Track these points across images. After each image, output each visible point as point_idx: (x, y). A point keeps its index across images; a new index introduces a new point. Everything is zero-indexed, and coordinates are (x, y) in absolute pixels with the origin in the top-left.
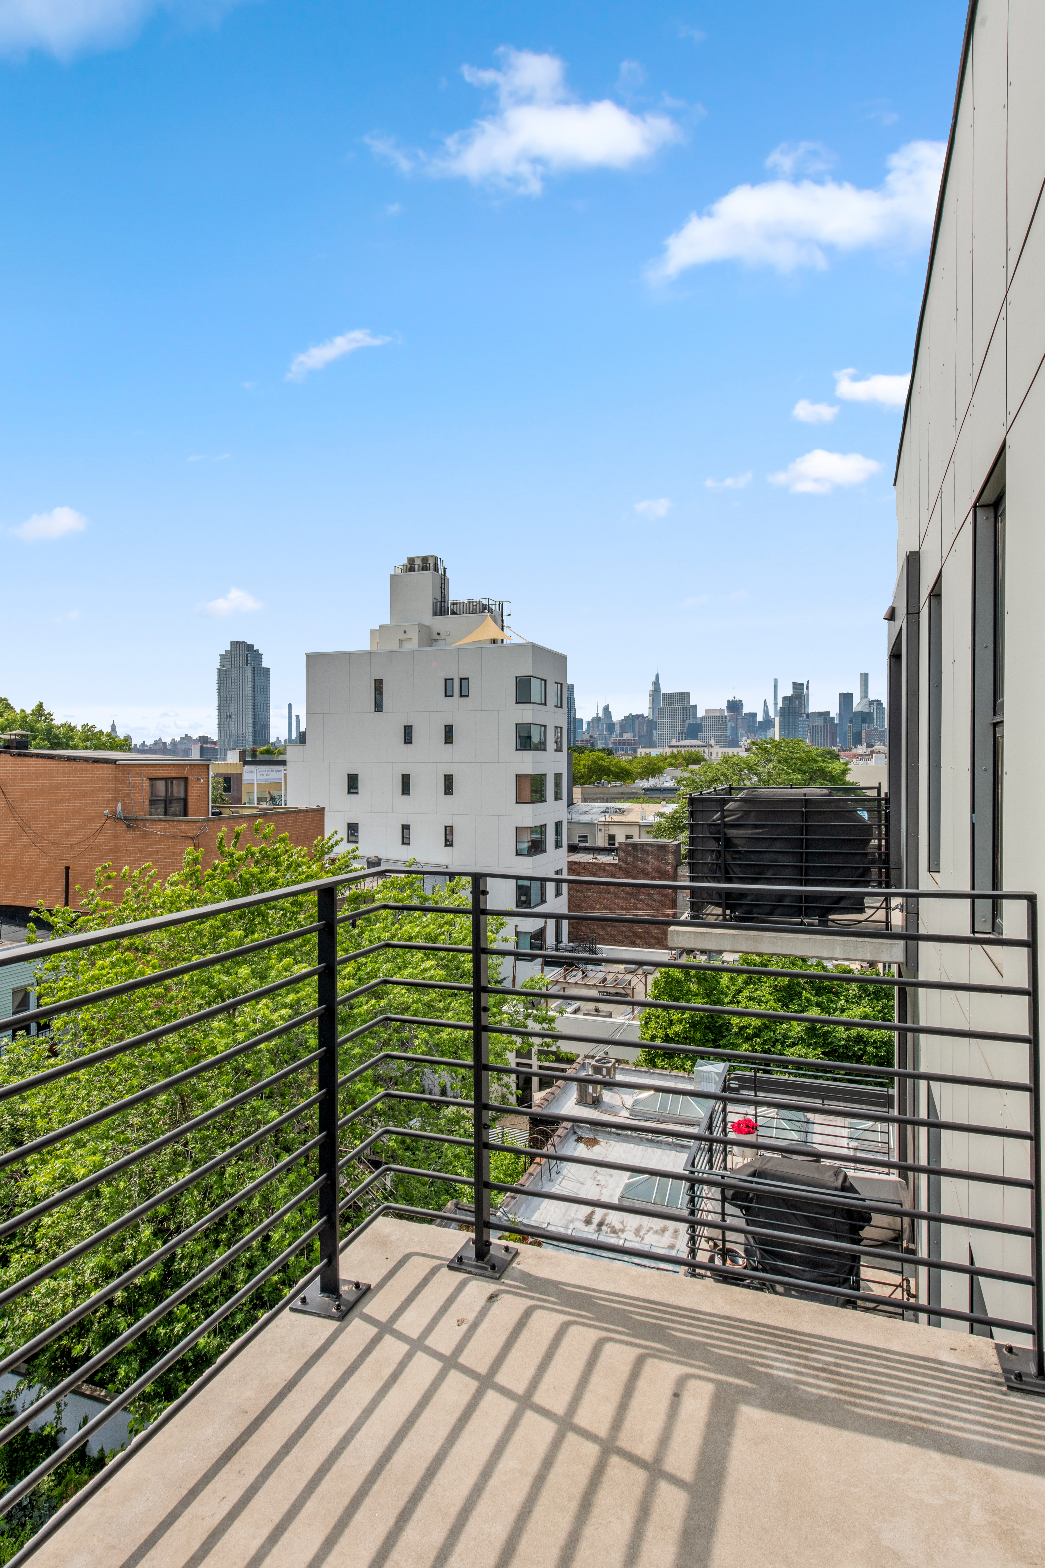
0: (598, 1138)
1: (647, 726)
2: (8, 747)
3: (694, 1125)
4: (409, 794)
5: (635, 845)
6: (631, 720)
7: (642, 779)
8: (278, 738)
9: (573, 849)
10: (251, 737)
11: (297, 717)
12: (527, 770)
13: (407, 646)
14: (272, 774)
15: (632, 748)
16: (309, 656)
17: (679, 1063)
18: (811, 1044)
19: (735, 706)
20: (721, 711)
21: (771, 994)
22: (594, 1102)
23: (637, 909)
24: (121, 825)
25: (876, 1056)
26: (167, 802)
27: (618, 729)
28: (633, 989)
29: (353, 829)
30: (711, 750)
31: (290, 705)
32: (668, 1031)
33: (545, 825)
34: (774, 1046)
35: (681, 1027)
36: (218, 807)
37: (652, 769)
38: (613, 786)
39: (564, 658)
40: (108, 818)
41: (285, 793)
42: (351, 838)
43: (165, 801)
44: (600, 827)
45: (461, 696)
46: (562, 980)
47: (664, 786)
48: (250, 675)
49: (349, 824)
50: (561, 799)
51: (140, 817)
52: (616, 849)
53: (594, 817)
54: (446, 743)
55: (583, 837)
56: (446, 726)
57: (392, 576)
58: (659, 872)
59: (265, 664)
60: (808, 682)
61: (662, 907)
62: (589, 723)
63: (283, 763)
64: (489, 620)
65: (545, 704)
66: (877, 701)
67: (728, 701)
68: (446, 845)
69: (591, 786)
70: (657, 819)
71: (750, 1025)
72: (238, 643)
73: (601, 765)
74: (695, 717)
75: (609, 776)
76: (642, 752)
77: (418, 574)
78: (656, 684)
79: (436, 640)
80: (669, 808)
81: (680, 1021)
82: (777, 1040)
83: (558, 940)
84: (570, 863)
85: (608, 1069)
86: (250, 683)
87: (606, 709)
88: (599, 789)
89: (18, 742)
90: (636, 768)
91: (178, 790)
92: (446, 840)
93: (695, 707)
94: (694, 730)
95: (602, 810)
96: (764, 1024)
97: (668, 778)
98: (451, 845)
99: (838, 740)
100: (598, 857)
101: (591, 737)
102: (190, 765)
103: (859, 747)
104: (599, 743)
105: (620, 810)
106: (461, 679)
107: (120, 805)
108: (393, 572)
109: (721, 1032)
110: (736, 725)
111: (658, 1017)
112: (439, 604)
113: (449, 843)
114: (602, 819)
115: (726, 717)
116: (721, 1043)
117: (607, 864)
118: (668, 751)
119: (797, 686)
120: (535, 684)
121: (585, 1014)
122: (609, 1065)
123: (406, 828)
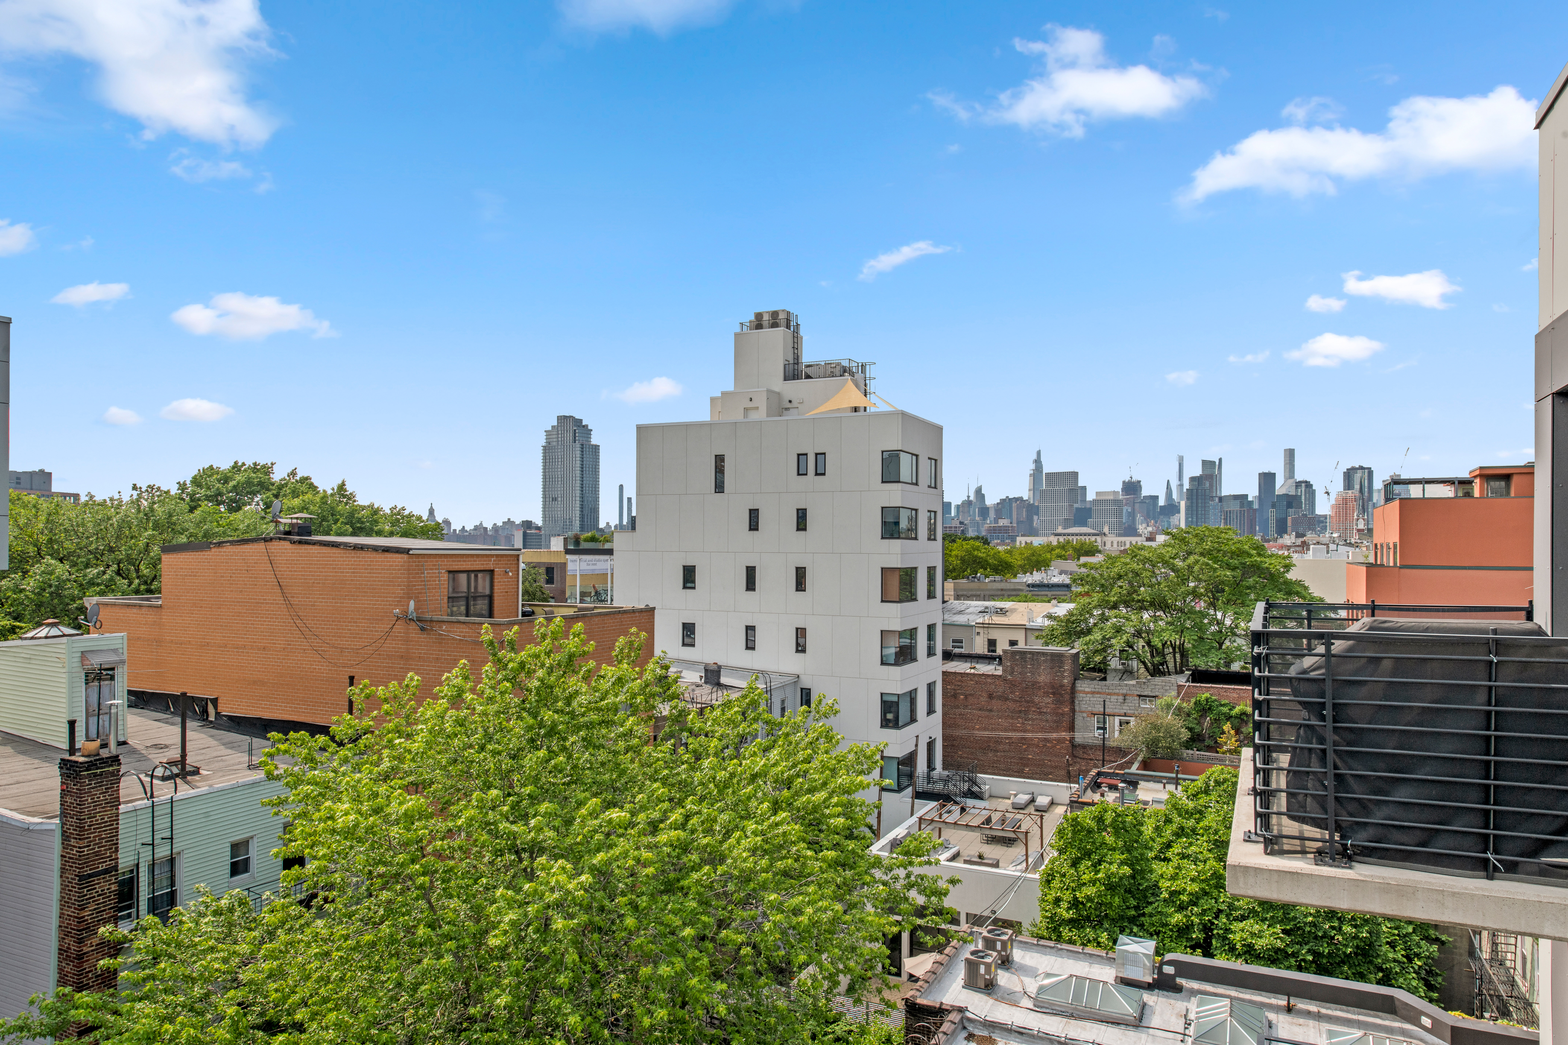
0: (994, 1036)
1: (1027, 511)
2: (288, 533)
3: (1118, 1024)
4: (754, 590)
5: (1023, 653)
6: (1006, 504)
7: (1025, 573)
8: (608, 523)
9: (948, 656)
10: (578, 522)
11: (629, 499)
12: (895, 562)
13: (754, 416)
14: (599, 563)
15: (1009, 537)
16: (640, 429)
17: (1092, 935)
18: (1266, 919)
19: (1132, 487)
20: (1115, 493)
21: (1210, 851)
22: (987, 986)
23: (1025, 731)
24: (413, 626)
25: (1356, 937)
26: (469, 599)
27: (992, 514)
28: (1027, 833)
29: (689, 630)
30: (1105, 539)
31: (621, 487)
32: (1078, 894)
33: (916, 629)
34: (1217, 917)
35: (1095, 890)
36: (530, 605)
37: (1036, 562)
38: (990, 581)
39: (939, 430)
40: (398, 618)
41: (612, 587)
42: (687, 640)
43: (467, 598)
44: (978, 630)
45: (817, 474)
46: (937, 819)
47: (1051, 582)
48: (578, 453)
49: (684, 624)
50: (934, 597)
51: (435, 618)
52: (1000, 658)
53: (971, 617)
54: (798, 529)
55: (958, 642)
56: (798, 510)
57: (736, 335)
58: (1053, 687)
59: (594, 441)
60: (1220, 460)
61: (1056, 729)
62: (958, 507)
63: (610, 552)
64: (850, 384)
65: (916, 484)
66: (1306, 482)
67: (1124, 482)
68: (797, 651)
69: (964, 581)
70: (1047, 622)
71: (1185, 890)
72: (565, 417)
73: (976, 556)
74: (1084, 500)
75: (985, 569)
76: (1021, 541)
77: (767, 331)
78: (1038, 462)
79: (787, 409)
80: (1062, 609)
81: (1093, 882)
82: (1220, 911)
83: (931, 766)
84: (944, 673)
85: (1004, 943)
86: (578, 462)
87: (979, 492)
88: (975, 585)
89: (300, 527)
90: (1017, 561)
91: (483, 586)
92: (798, 644)
93: (1084, 488)
94: (1082, 515)
95: (980, 609)
96: (1203, 889)
97: (1056, 572)
98: (804, 651)
99: (1257, 528)
100: (977, 666)
101: (961, 523)
102: (497, 556)
103: (1286, 536)
104: (970, 530)
105: (1001, 609)
106: (817, 454)
107: (412, 603)
108: (738, 330)
109: (1146, 897)
110: (1133, 509)
111: (1064, 875)
112: (791, 366)
113: (801, 648)
114: (980, 620)
115: (1121, 501)
116: (1146, 911)
117: (988, 676)
118: (1054, 541)
119: (1207, 465)
120: (905, 459)
121: (966, 862)
122: (1005, 938)
123: (750, 629)
